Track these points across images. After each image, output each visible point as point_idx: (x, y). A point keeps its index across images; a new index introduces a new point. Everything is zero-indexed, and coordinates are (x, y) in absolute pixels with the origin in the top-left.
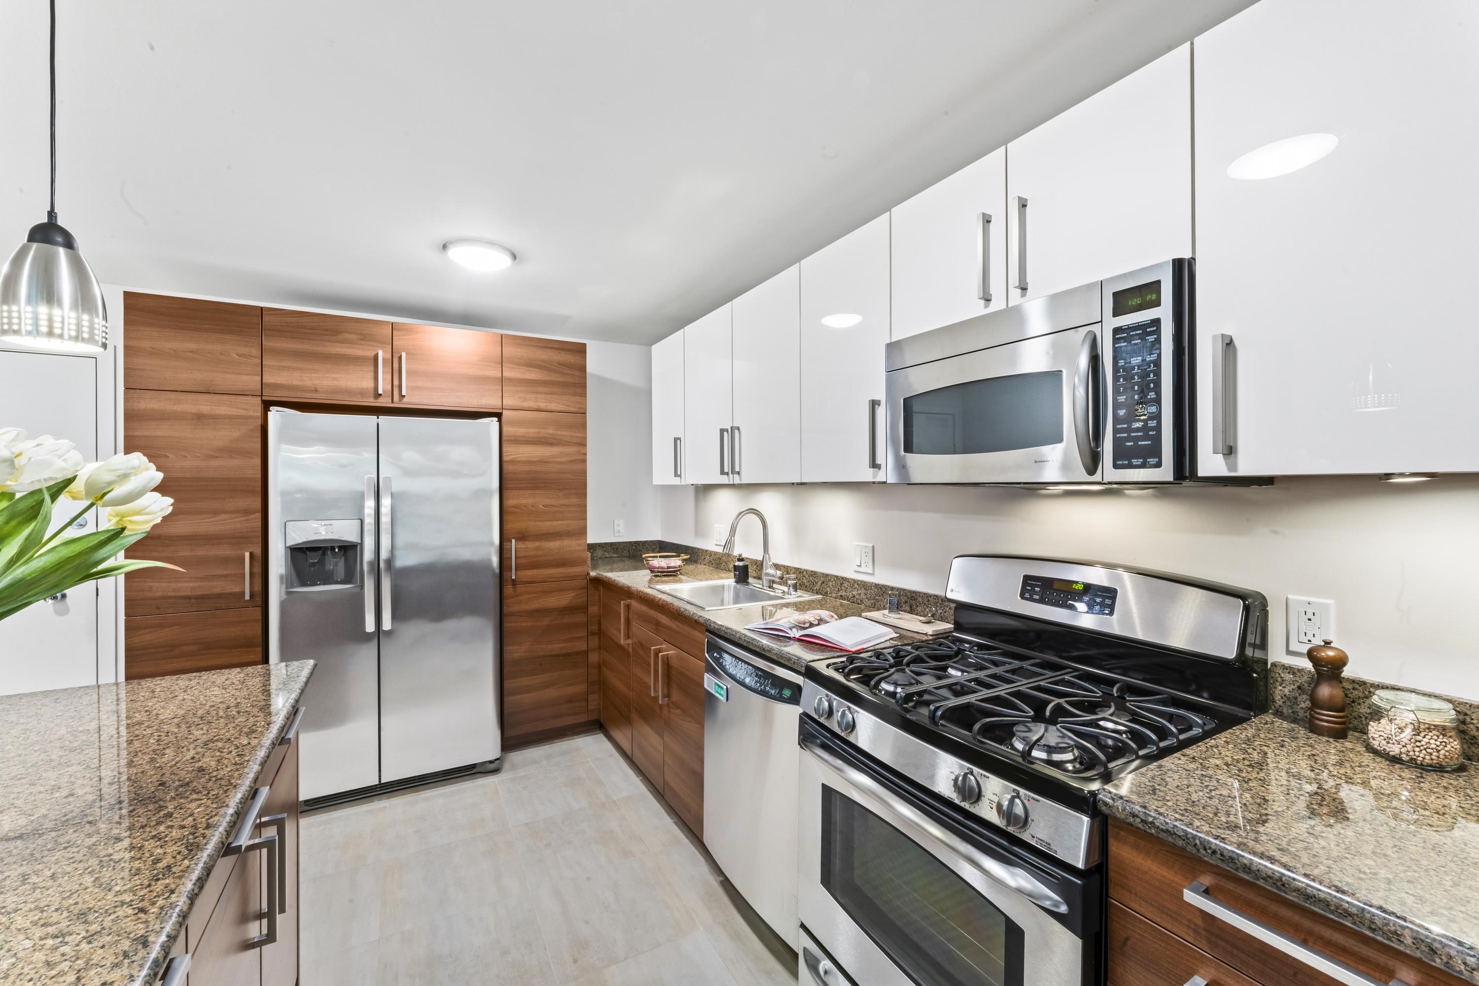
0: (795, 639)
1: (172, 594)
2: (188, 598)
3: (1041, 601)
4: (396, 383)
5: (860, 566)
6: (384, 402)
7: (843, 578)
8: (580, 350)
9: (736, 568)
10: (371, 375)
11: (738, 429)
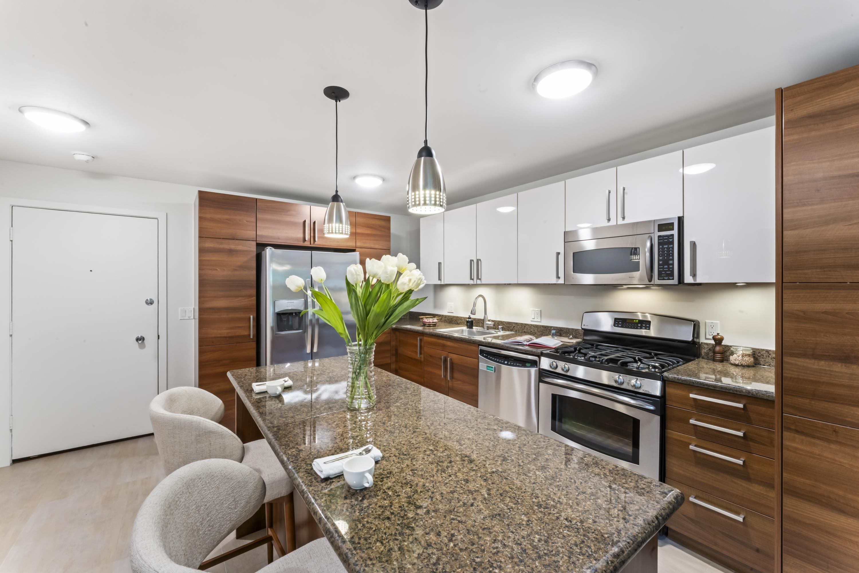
0: (526, 345)
1: (219, 336)
2: (225, 337)
3: (622, 327)
4: (312, 235)
5: (534, 319)
6: (307, 244)
7: (525, 324)
8: (387, 219)
9: (467, 322)
10: (301, 231)
11: (480, 260)
